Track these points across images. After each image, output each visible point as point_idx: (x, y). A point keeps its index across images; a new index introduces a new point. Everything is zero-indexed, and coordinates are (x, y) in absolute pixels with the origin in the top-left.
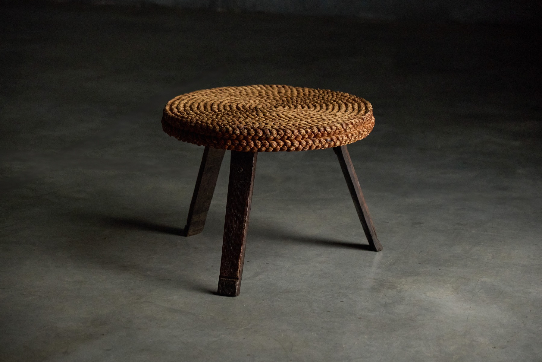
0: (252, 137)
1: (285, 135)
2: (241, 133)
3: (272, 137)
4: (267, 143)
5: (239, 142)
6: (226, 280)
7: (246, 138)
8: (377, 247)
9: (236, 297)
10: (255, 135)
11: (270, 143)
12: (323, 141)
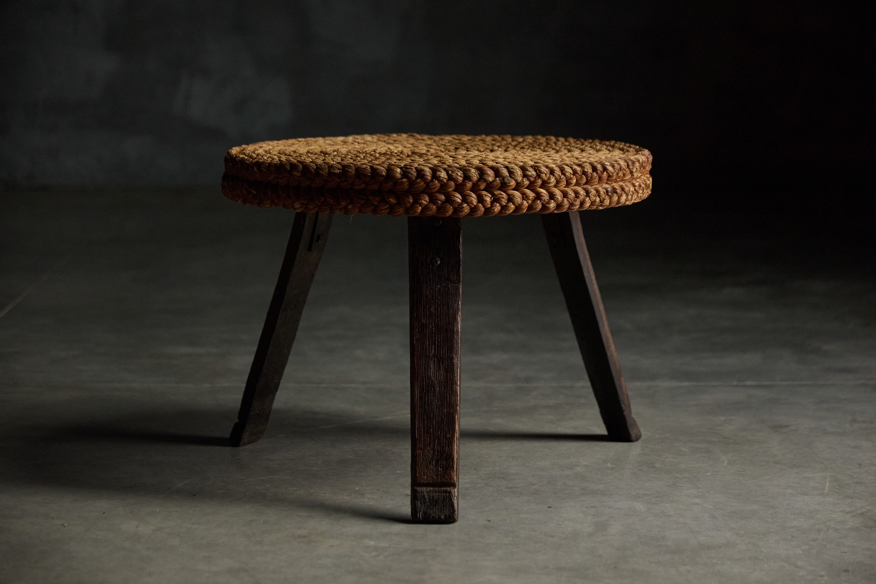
0: (474, 184)
1: (538, 177)
2: (450, 178)
3: (513, 183)
4: (504, 195)
5: (445, 196)
6: (430, 492)
7: (459, 188)
8: (633, 433)
9: (456, 524)
10: (479, 180)
11: (508, 195)
12: (602, 191)
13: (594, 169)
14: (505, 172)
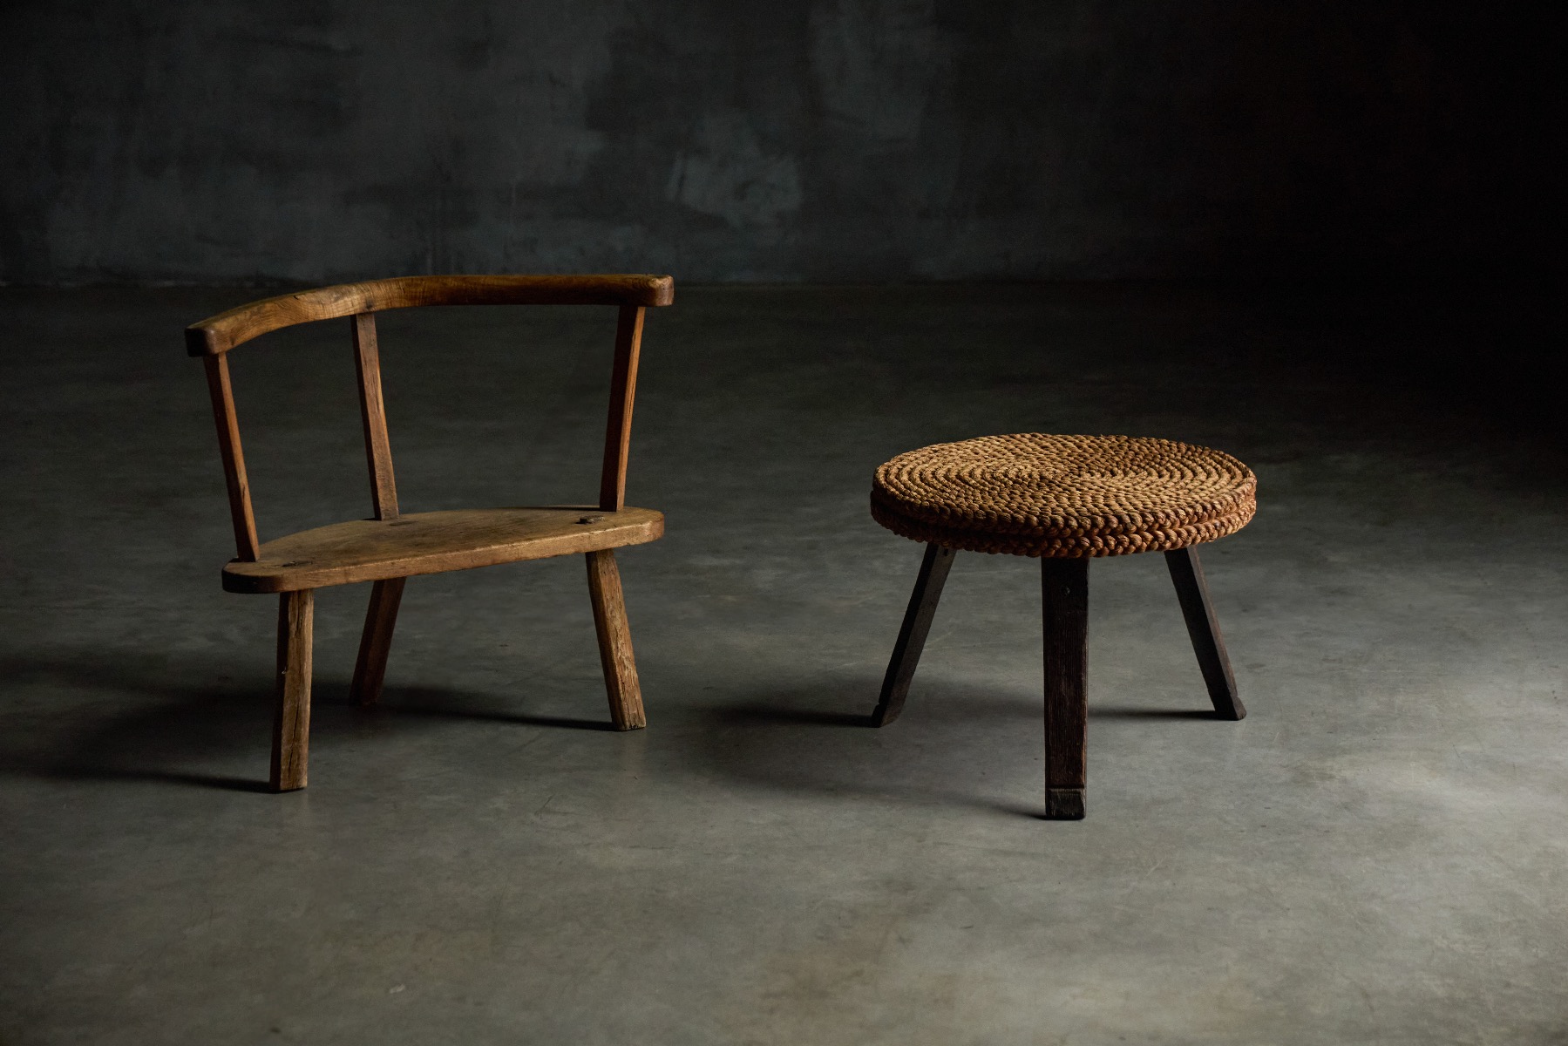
0: (1100, 530)
1: (1156, 521)
2: (1080, 526)
3: (1134, 528)
4: (1127, 539)
5: (1075, 541)
6: (1062, 793)
7: (1088, 534)
8: (1238, 712)
9: (1084, 820)
10: (1104, 527)
11: (1130, 538)
12: (1211, 527)
13: (1205, 509)
14: (1127, 519)
